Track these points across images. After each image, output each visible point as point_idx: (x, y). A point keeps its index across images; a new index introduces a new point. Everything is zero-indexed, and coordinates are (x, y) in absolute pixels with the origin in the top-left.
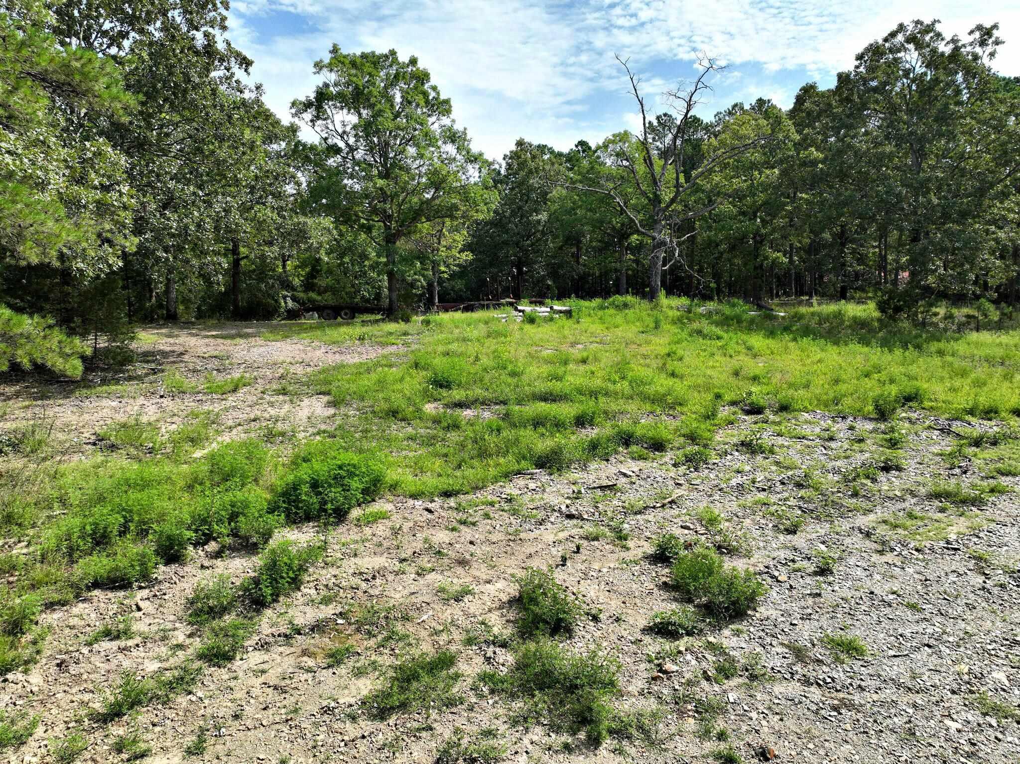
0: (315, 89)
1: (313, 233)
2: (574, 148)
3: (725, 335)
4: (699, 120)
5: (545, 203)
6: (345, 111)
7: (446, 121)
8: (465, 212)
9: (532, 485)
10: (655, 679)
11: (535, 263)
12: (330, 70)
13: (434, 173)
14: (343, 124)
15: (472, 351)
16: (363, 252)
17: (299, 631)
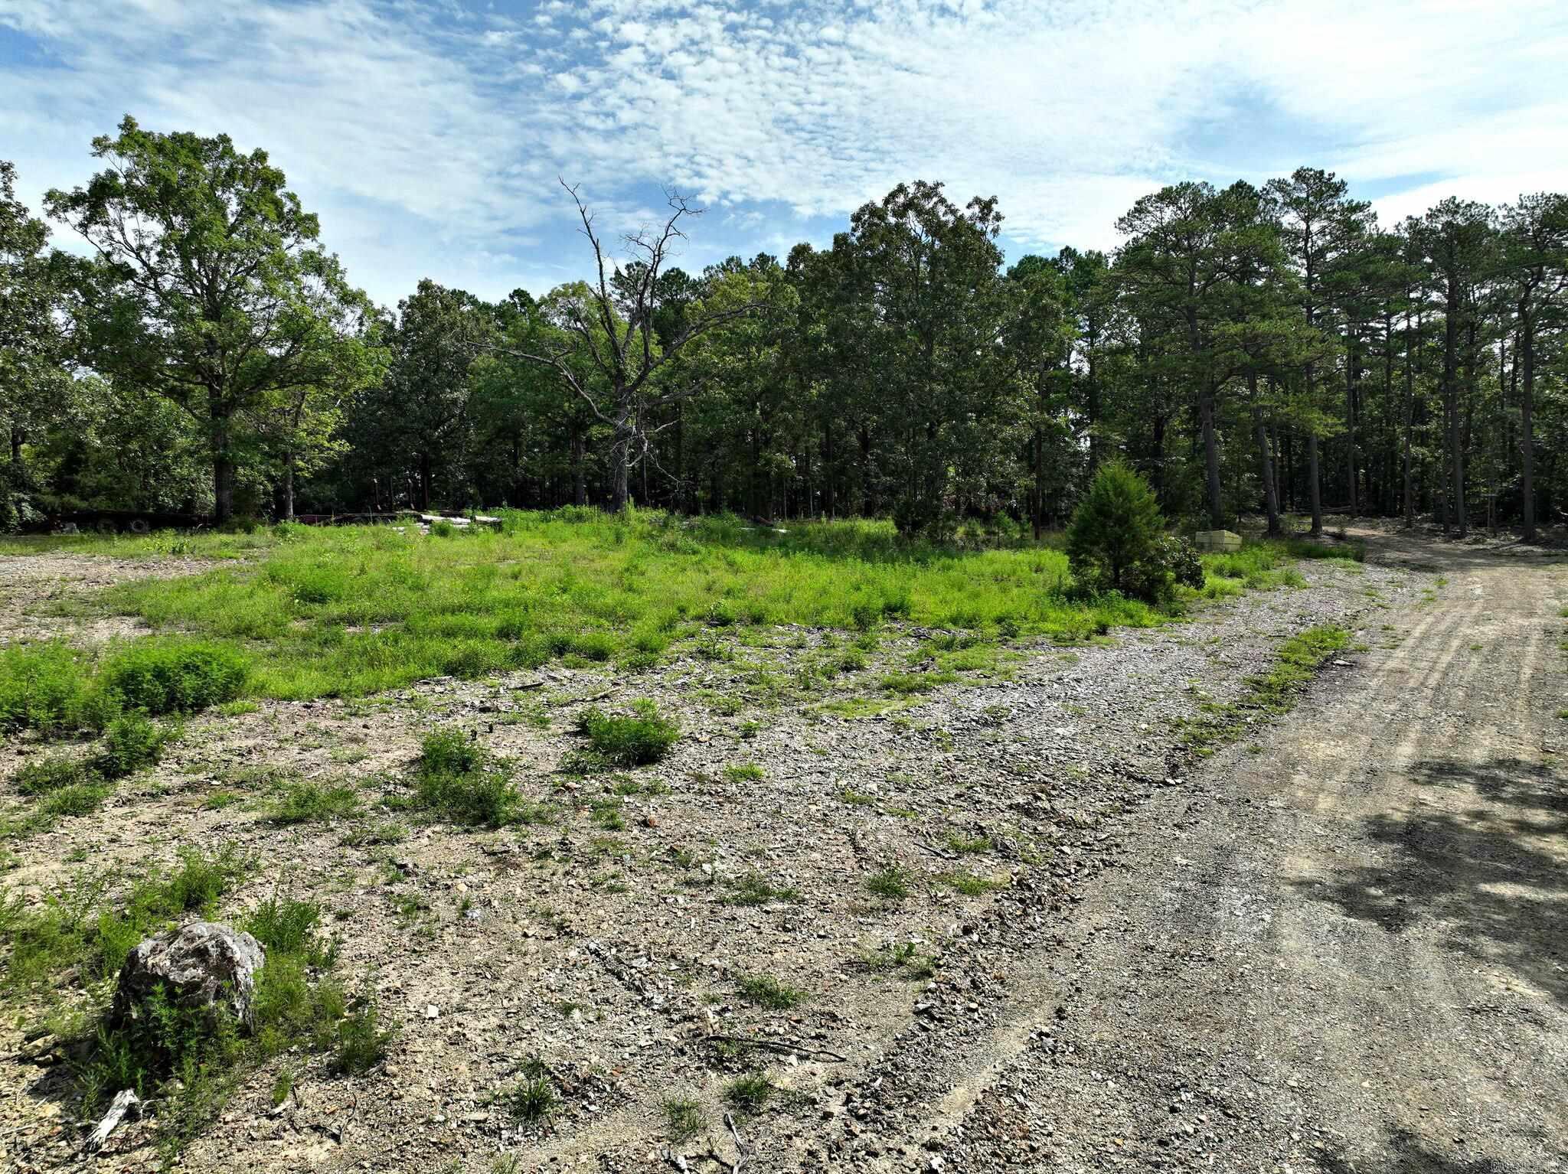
0: (91, 177)
1: (77, 399)
2: (508, 299)
3: (703, 550)
4: (683, 275)
5: (464, 376)
7: (309, 245)
8: (340, 377)
9: (438, 689)
10: (557, 792)
11: (450, 463)
12: (121, 155)
13: (291, 318)
14: (140, 234)
15: (356, 562)
16: (163, 435)
17: (167, 792)
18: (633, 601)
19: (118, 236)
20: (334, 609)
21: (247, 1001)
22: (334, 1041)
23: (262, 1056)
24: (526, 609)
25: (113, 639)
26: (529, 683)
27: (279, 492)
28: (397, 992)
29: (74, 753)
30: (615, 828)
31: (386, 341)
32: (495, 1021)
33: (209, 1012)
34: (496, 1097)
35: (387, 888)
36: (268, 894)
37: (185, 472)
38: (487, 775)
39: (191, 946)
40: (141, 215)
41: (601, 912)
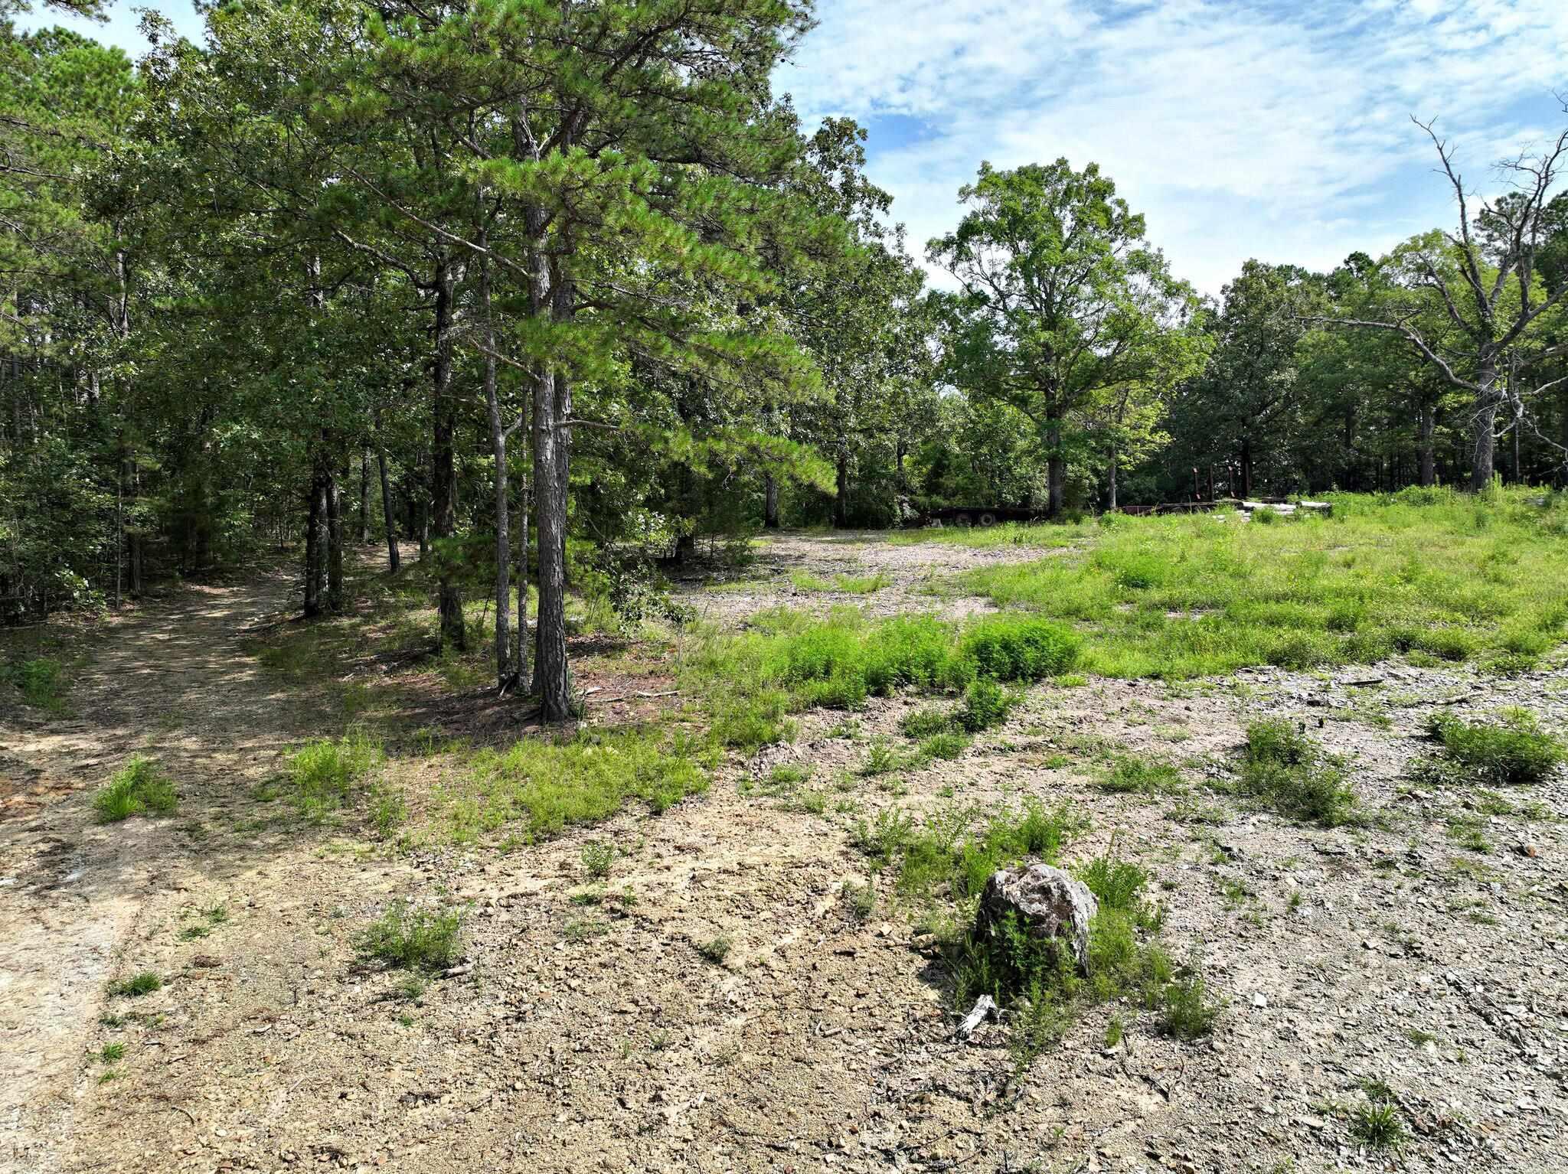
0: (959, 222)
1: (943, 414)
2: (1343, 266)
5: (1291, 355)
7: (1136, 245)
8: (1162, 369)
9: (1262, 678)
10: (1402, 799)
11: (1272, 448)
12: (979, 196)
13: (1117, 318)
14: (993, 263)
15: (1176, 550)
16: (1007, 439)
17: (1012, 749)
18: (1501, 594)
19: (976, 269)
20: (1155, 595)
21: (1083, 944)
22: (1161, 1002)
23: (1096, 998)
24: (1361, 598)
25: (970, 615)
26: (1365, 679)
27: (1103, 485)
28: (1222, 971)
29: (943, 708)
30: (1478, 849)
31: (1208, 329)
32: (1330, 1029)
33: (1051, 945)
34: (1333, 1108)
35: (1211, 868)
36: (1100, 851)
37: (1024, 471)
38: (1317, 771)
39: (1037, 884)
40: (994, 246)
41: (1461, 941)
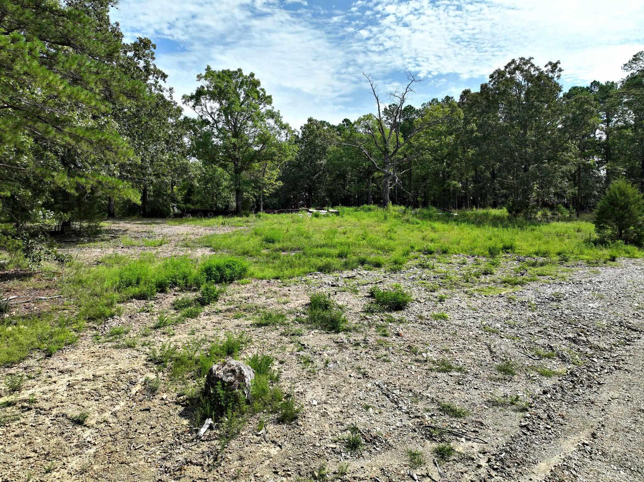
0: (196, 89)
1: (191, 169)
2: (342, 123)
3: (421, 222)
4: (413, 108)
5: (325, 154)
6: (212, 101)
7: (269, 107)
8: (279, 157)
9: (316, 277)
10: (362, 320)
11: (319, 189)
12: (206, 79)
13: (262, 135)
14: (211, 108)
15: (285, 228)
16: (219, 181)
17: (221, 311)
18: (392, 243)
19: (205, 109)
20: (277, 246)
21: (249, 391)
22: (279, 409)
23: (254, 412)
24: (349, 246)
25: (203, 255)
26: (350, 275)
27: (258, 201)
28: (302, 393)
29: (191, 296)
30: (386, 336)
31: (296, 142)
32: (339, 409)
33: (236, 393)
34: (340, 439)
35: (298, 353)
36: (255, 351)
37: (226, 195)
38: (334, 312)
39: (230, 369)
41: (380, 369)
